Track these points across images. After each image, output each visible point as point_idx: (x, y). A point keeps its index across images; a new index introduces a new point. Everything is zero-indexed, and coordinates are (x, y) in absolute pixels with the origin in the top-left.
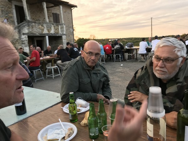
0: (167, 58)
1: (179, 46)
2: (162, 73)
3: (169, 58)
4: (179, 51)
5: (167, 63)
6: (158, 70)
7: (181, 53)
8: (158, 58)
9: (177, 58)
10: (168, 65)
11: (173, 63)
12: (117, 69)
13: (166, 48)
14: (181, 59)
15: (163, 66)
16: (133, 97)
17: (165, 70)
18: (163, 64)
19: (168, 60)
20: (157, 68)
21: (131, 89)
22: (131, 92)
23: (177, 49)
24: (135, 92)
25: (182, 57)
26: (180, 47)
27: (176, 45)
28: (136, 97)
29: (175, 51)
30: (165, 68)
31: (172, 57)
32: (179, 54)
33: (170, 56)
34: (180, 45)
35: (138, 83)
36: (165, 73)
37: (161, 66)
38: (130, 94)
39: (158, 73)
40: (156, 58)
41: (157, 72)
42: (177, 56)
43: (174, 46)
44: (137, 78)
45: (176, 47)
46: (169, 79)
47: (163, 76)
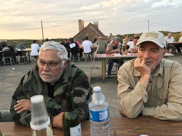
0: (51, 62)
1: (60, 50)
2: (48, 77)
3: (52, 61)
4: (61, 54)
5: (52, 67)
6: (44, 74)
7: (63, 57)
8: (43, 62)
9: (60, 61)
10: (53, 68)
11: (58, 66)
12: (8, 74)
13: (49, 52)
14: (64, 62)
15: (48, 70)
16: (20, 107)
17: (50, 73)
18: (48, 67)
19: (53, 64)
20: (43, 72)
21: (18, 98)
22: (18, 102)
23: (59, 53)
24: (22, 100)
25: (64, 59)
26: (62, 51)
27: (58, 49)
28: (24, 105)
29: (58, 54)
30: (50, 72)
31: (55, 60)
32: (61, 57)
33: (53, 60)
34: (62, 49)
35: (25, 90)
36: (51, 76)
37: (46, 70)
38: (17, 103)
39: (44, 78)
40: (40, 62)
41: (43, 76)
42: (60, 59)
43: (57, 50)
44: (24, 85)
45: (58, 51)
46: (56, 81)
47: (49, 79)
